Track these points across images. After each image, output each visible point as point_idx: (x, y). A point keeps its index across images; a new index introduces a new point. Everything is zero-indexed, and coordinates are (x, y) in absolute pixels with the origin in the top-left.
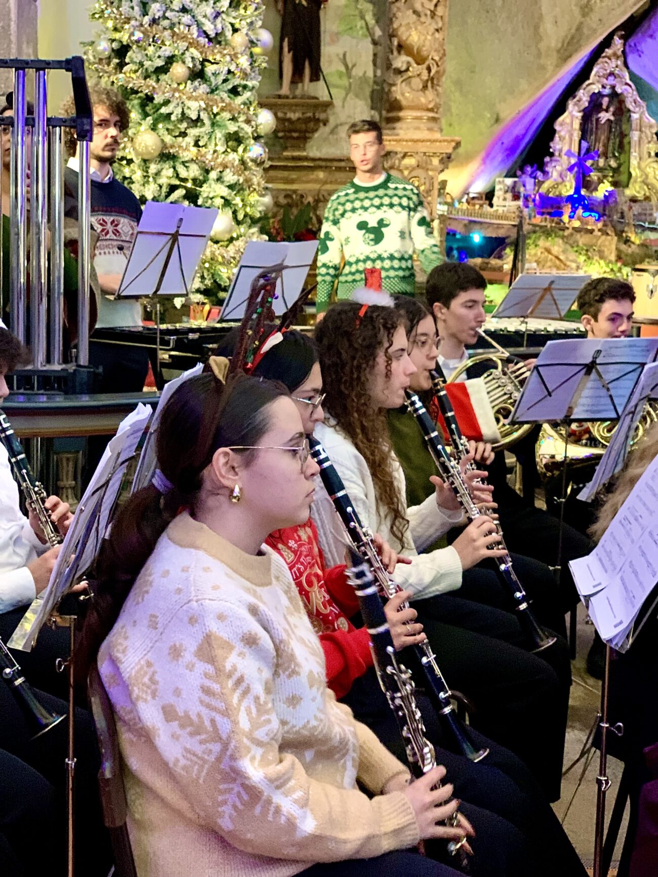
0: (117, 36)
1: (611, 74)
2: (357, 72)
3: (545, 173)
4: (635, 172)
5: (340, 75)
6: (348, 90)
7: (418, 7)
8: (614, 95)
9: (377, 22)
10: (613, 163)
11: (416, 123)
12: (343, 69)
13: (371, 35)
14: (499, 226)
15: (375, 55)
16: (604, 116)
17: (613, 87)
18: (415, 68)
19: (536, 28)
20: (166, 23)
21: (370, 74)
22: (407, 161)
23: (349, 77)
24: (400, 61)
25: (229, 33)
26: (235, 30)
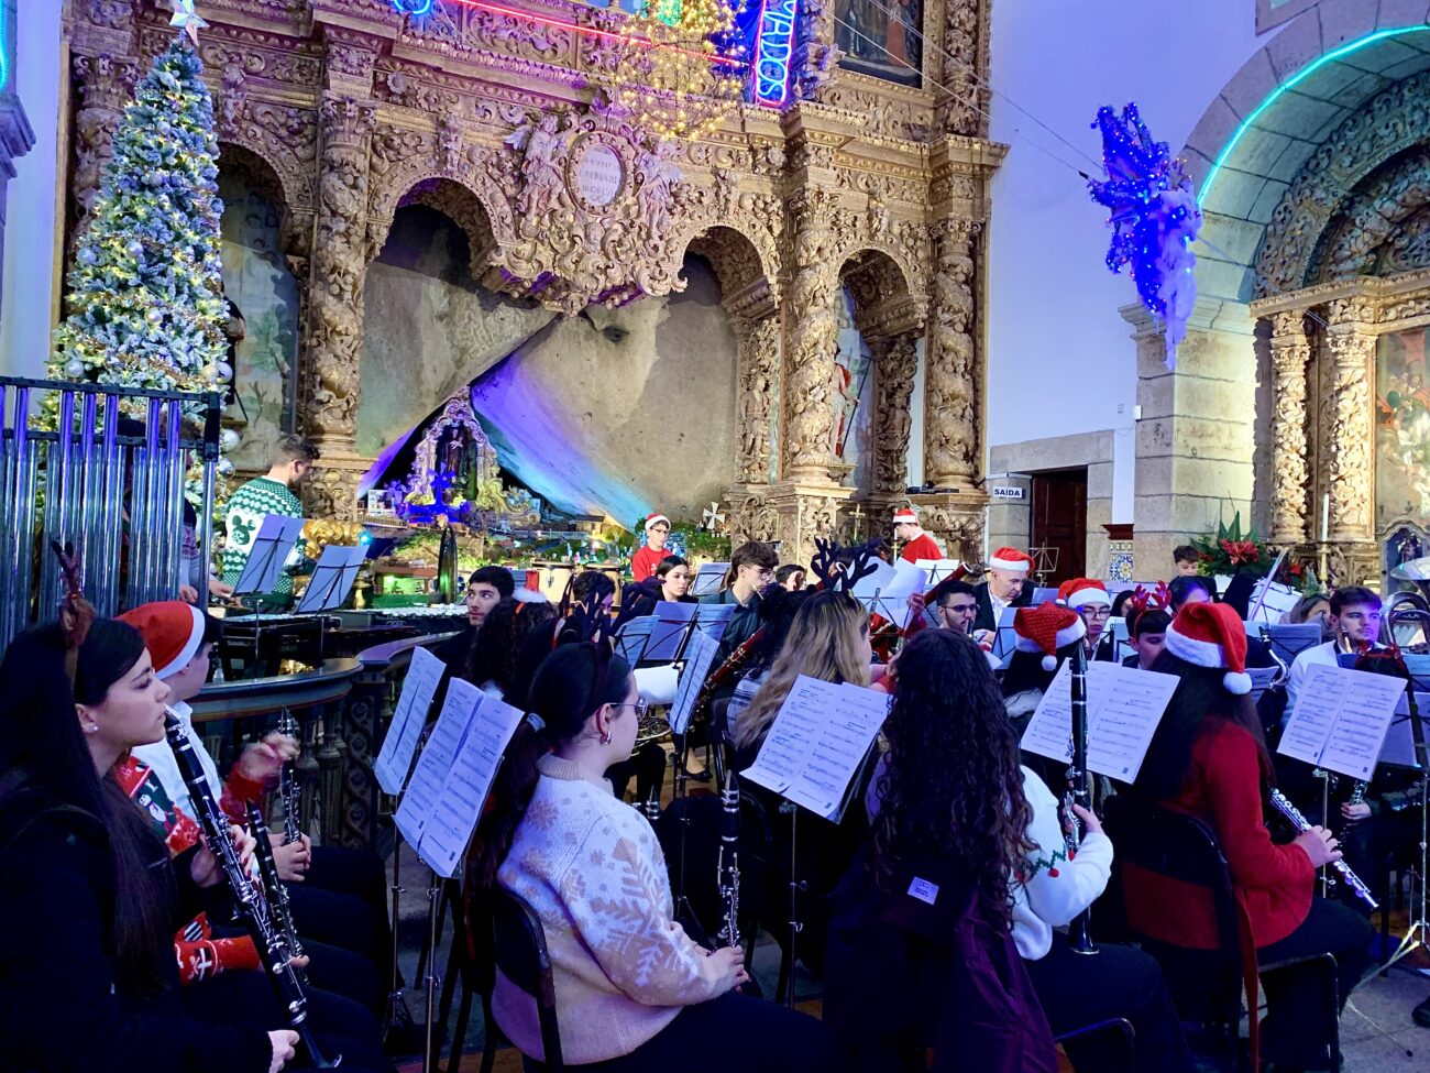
0: (89, 359)
1: (460, 412)
2: (268, 399)
3: (408, 487)
4: (481, 488)
5: (252, 400)
6: (260, 413)
7: (339, 352)
8: (462, 427)
9: (286, 359)
10: (463, 481)
11: (337, 445)
12: (255, 396)
13: (281, 369)
14: (387, 530)
15: (284, 386)
16: (455, 444)
17: (462, 422)
18: (335, 401)
19: (418, 374)
20: (141, 351)
21: (280, 401)
22: (331, 476)
23: (261, 402)
24: (323, 394)
25: (200, 365)
26: (206, 363)
